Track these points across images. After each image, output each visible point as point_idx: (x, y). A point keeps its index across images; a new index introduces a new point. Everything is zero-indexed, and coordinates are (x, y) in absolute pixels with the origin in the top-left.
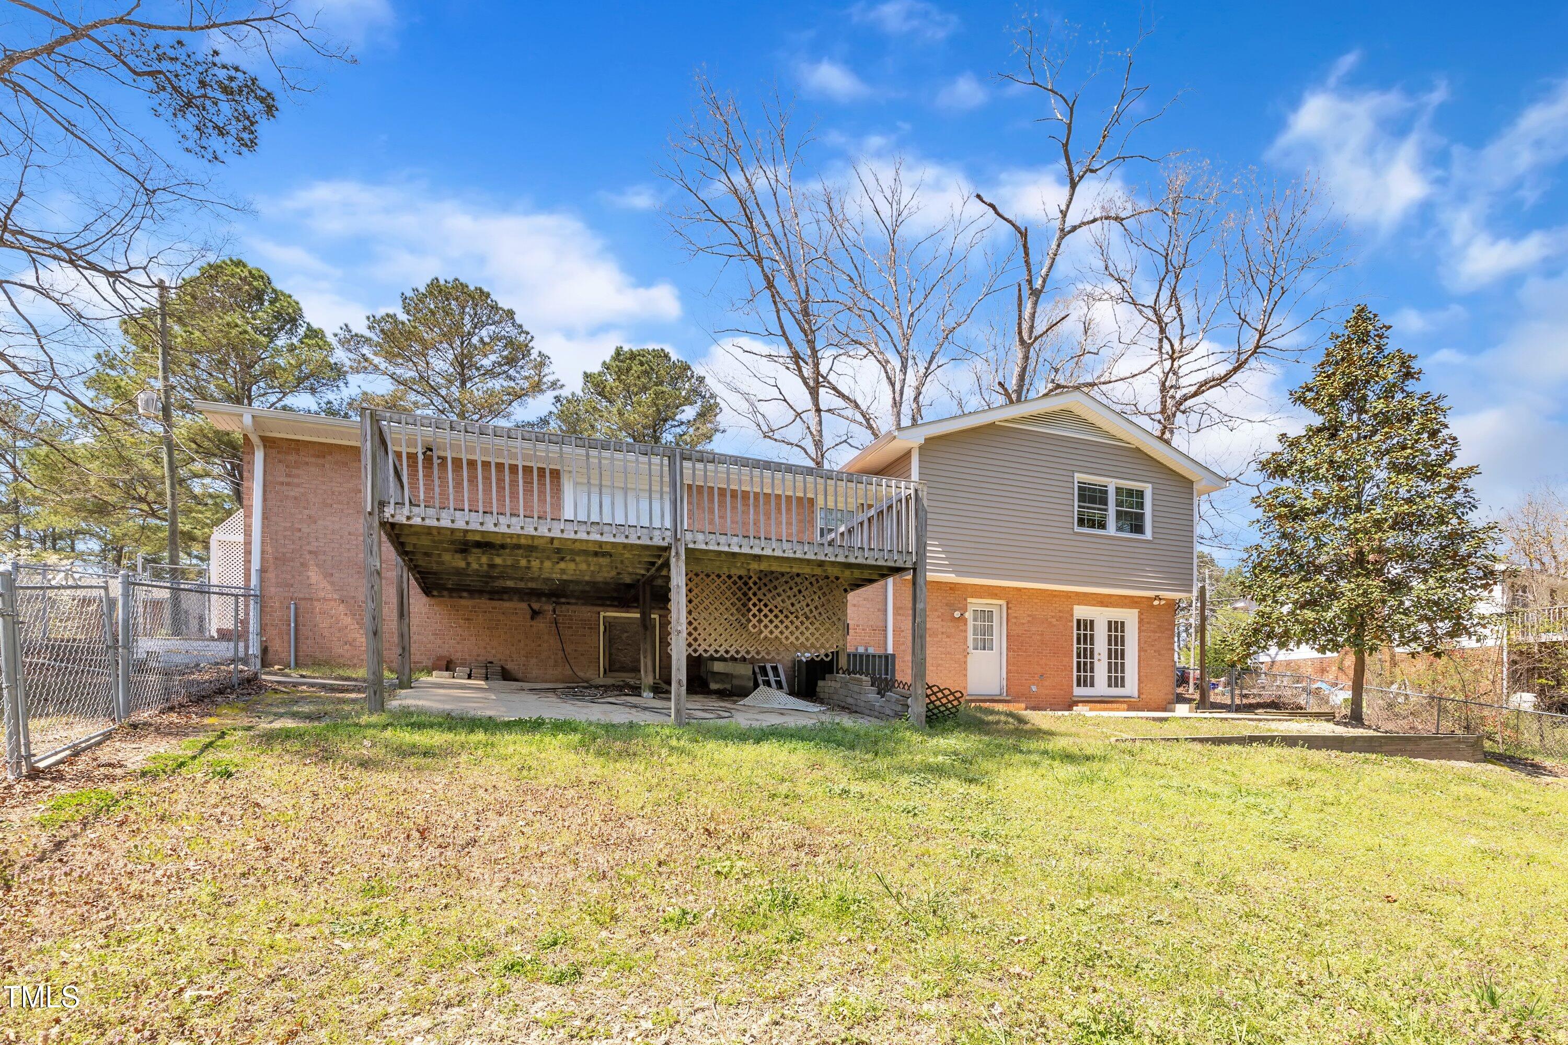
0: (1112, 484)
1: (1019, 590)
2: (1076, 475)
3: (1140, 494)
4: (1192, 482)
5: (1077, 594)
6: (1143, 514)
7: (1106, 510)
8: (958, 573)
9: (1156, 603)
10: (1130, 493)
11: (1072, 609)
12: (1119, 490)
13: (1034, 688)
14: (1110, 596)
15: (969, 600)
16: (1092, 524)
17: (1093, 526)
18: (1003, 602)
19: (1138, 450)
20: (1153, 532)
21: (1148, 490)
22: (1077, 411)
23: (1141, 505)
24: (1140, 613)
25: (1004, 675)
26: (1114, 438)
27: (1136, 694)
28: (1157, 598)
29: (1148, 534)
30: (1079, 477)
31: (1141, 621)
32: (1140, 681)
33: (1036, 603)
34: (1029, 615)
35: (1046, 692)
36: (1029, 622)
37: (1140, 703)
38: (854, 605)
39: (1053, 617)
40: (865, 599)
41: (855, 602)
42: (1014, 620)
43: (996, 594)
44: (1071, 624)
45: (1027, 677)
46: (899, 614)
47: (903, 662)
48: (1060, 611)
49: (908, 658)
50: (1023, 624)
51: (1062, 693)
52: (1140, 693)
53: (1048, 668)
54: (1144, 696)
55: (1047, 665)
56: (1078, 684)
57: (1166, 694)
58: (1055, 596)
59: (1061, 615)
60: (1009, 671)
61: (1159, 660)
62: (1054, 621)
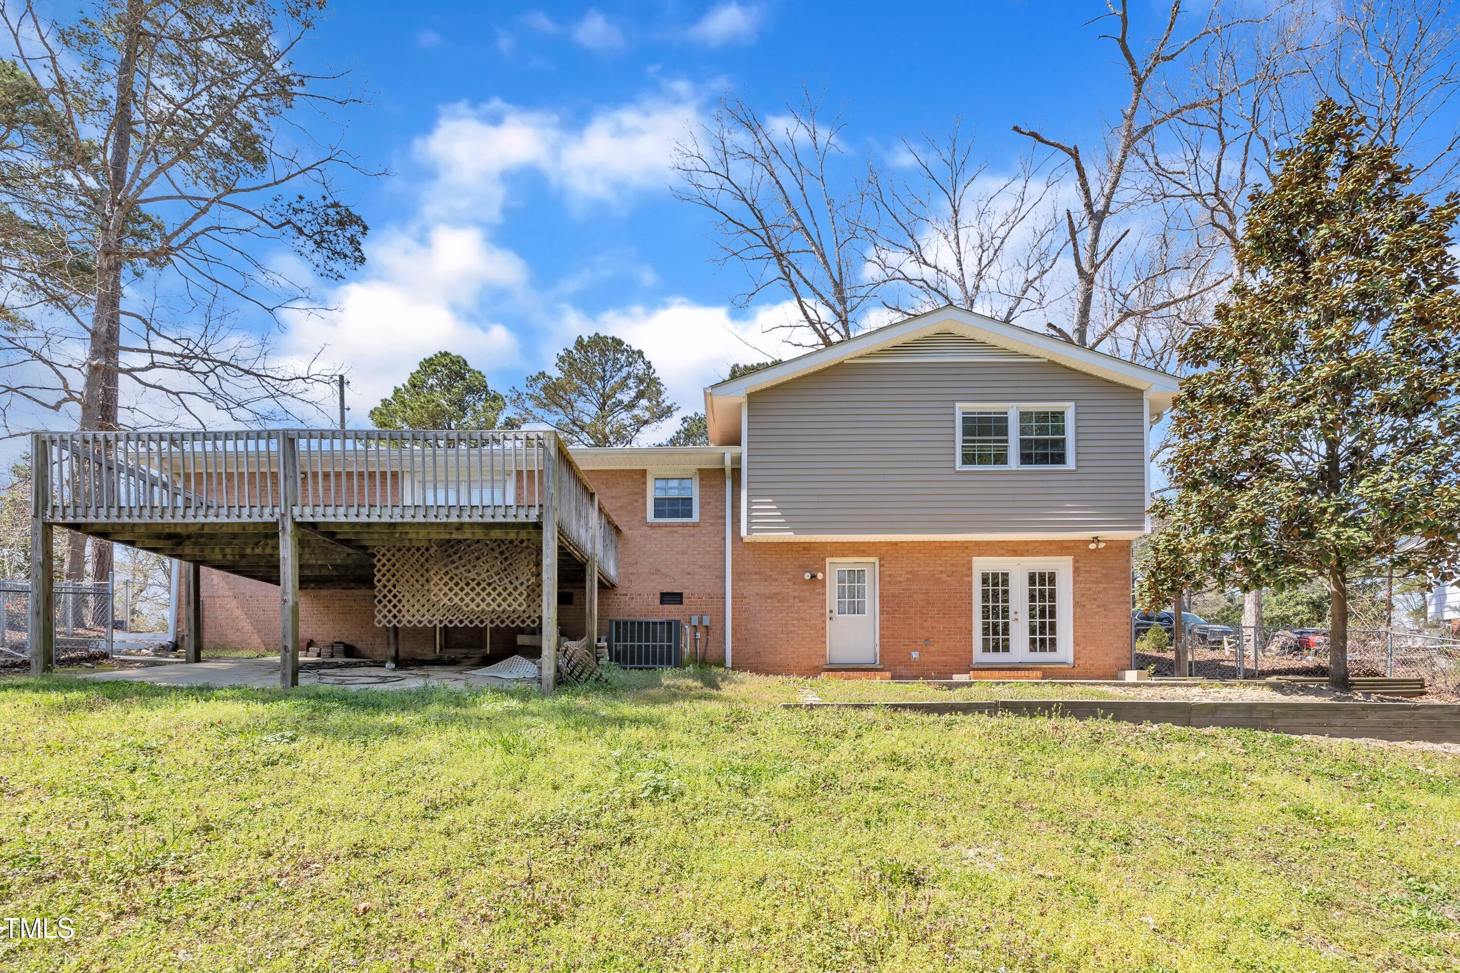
0: (1013, 411)
1: (895, 544)
2: (958, 405)
3: (1058, 416)
4: (1141, 392)
5: (977, 544)
6: (1063, 440)
7: (1006, 441)
8: (796, 530)
9: (1092, 546)
10: (1043, 416)
11: (970, 562)
12: (1024, 416)
13: (915, 655)
14: (1026, 542)
15: (828, 560)
16: (983, 459)
17: (988, 462)
18: (875, 560)
19: (1052, 364)
20: (1077, 460)
21: (1069, 409)
22: (959, 331)
23: (1061, 430)
24: (1076, 561)
25: (878, 642)
26: (1016, 354)
27: (1071, 659)
28: (1096, 540)
29: (1071, 463)
30: (961, 408)
31: (1076, 570)
32: (1076, 644)
33: (918, 558)
34: (908, 572)
35: (934, 659)
36: (908, 579)
37: (1075, 670)
38: (689, 574)
39: (942, 572)
40: (701, 567)
41: (690, 570)
42: (887, 579)
43: (864, 552)
44: (968, 579)
45: (907, 641)
46: (742, 580)
47: (746, 629)
48: (952, 565)
49: (750, 626)
50: (901, 582)
51: (957, 659)
52: (1076, 658)
53: (935, 632)
54: (1081, 662)
55: (933, 627)
56: (986, 649)
57: (1118, 658)
58: (945, 548)
59: (954, 569)
60: (882, 637)
61: (1106, 617)
62: (944, 577)
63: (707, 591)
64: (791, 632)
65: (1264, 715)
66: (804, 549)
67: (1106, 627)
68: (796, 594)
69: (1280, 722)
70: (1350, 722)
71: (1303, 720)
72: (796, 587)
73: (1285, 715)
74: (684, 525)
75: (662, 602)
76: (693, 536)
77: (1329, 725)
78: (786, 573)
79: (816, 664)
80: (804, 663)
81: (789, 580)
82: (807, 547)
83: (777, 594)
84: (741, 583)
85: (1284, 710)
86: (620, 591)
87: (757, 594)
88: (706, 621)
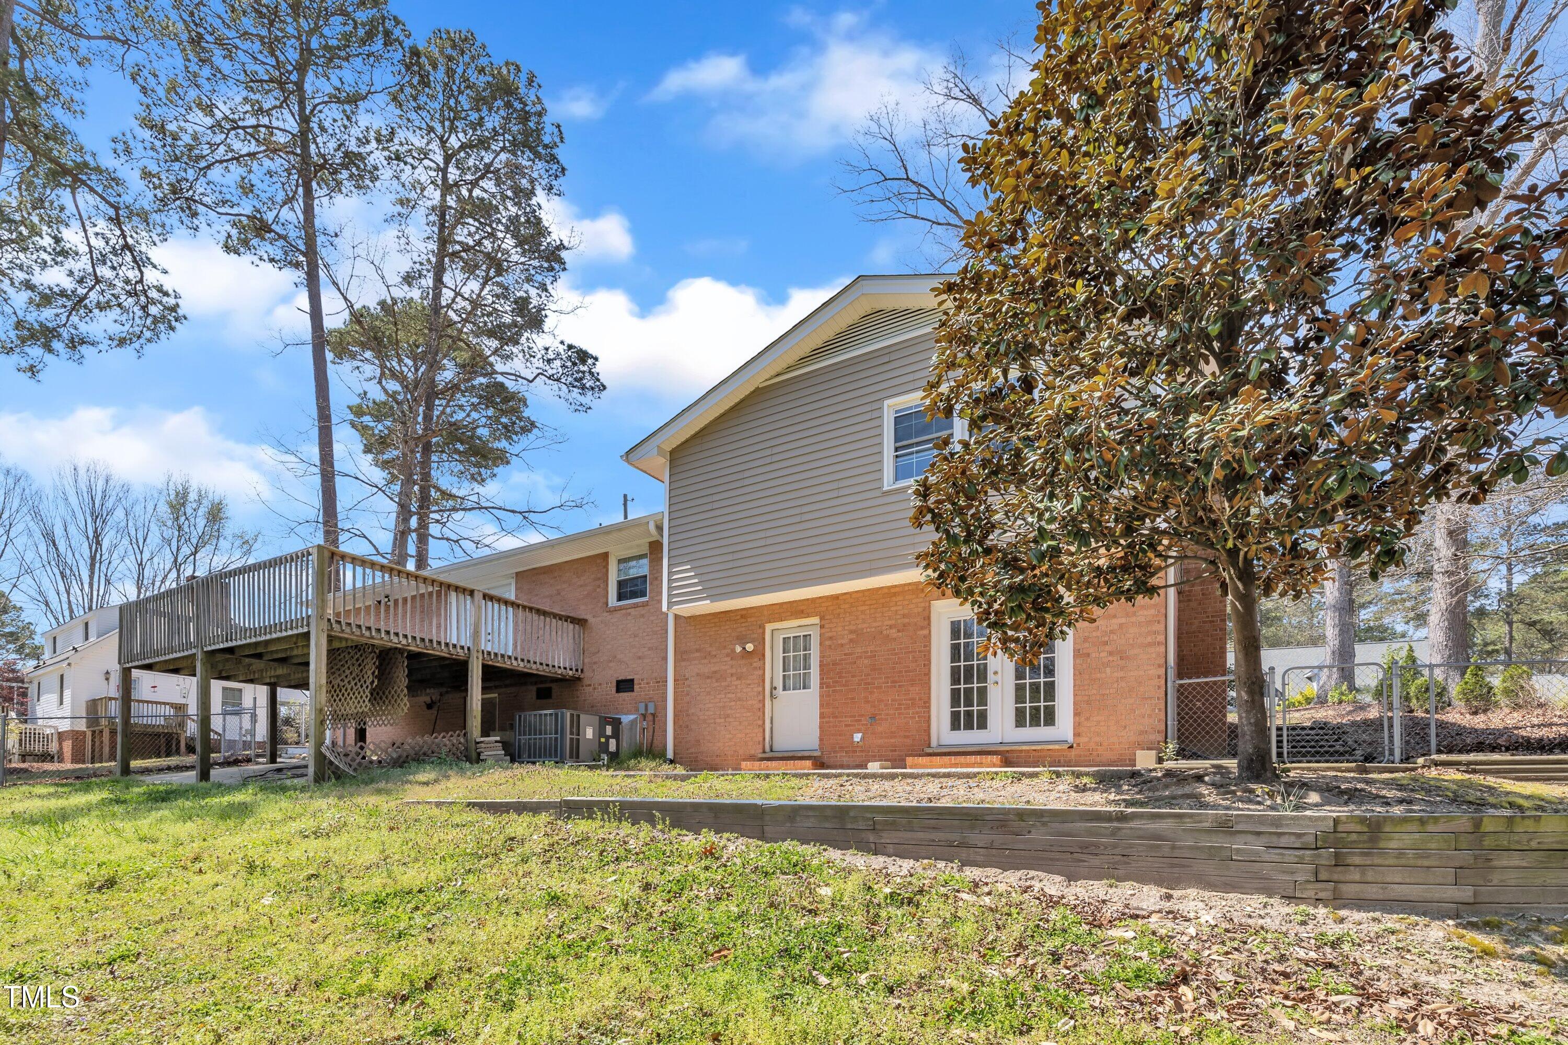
1: (836, 597)
2: (887, 403)
11: (927, 609)
13: (857, 737)
15: (769, 627)
18: (816, 620)
22: (886, 305)
25: (819, 721)
27: (1070, 737)
30: (891, 406)
32: (1076, 714)
33: (863, 612)
34: (851, 632)
35: (880, 742)
36: (851, 641)
37: (1073, 752)
38: (640, 658)
39: (891, 627)
40: (650, 649)
41: (640, 654)
42: (827, 643)
43: (802, 612)
44: (925, 632)
45: (849, 721)
46: (684, 660)
47: (688, 715)
48: (904, 616)
49: (692, 711)
50: (842, 645)
51: (909, 741)
52: (1077, 735)
53: (882, 706)
54: (1083, 740)
55: (880, 701)
56: (955, 726)
57: (1142, 733)
58: (895, 594)
59: (906, 620)
60: (822, 716)
61: (1122, 669)
62: (893, 633)
63: (655, 675)
64: (728, 716)
65: (861, 825)
66: (742, 617)
67: (1123, 684)
68: (734, 671)
69: (887, 837)
70: (998, 839)
71: (921, 835)
72: (734, 662)
73: (893, 826)
74: (635, 606)
75: (618, 691)
76: (643, 616)
77: (963, 845)
78: (725, 648)
79: (752, 752)
80: (741, 752)
81: (728, 655)
82: (744, 614)
83: (715, 672)
84: (683, 664)
85: (889, 818)
86: (586, 682)
87: (698, 675)
88: (651, 710)
